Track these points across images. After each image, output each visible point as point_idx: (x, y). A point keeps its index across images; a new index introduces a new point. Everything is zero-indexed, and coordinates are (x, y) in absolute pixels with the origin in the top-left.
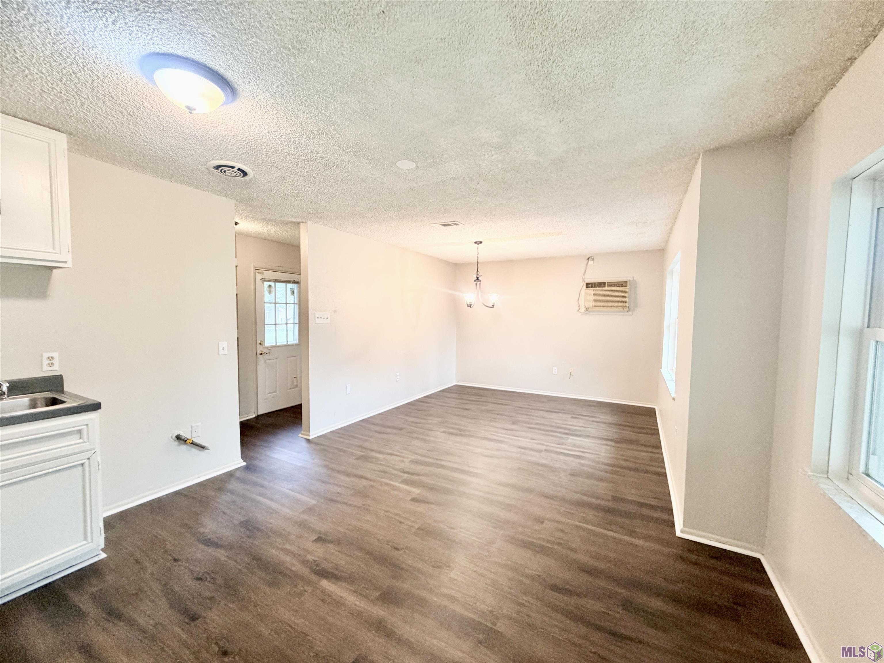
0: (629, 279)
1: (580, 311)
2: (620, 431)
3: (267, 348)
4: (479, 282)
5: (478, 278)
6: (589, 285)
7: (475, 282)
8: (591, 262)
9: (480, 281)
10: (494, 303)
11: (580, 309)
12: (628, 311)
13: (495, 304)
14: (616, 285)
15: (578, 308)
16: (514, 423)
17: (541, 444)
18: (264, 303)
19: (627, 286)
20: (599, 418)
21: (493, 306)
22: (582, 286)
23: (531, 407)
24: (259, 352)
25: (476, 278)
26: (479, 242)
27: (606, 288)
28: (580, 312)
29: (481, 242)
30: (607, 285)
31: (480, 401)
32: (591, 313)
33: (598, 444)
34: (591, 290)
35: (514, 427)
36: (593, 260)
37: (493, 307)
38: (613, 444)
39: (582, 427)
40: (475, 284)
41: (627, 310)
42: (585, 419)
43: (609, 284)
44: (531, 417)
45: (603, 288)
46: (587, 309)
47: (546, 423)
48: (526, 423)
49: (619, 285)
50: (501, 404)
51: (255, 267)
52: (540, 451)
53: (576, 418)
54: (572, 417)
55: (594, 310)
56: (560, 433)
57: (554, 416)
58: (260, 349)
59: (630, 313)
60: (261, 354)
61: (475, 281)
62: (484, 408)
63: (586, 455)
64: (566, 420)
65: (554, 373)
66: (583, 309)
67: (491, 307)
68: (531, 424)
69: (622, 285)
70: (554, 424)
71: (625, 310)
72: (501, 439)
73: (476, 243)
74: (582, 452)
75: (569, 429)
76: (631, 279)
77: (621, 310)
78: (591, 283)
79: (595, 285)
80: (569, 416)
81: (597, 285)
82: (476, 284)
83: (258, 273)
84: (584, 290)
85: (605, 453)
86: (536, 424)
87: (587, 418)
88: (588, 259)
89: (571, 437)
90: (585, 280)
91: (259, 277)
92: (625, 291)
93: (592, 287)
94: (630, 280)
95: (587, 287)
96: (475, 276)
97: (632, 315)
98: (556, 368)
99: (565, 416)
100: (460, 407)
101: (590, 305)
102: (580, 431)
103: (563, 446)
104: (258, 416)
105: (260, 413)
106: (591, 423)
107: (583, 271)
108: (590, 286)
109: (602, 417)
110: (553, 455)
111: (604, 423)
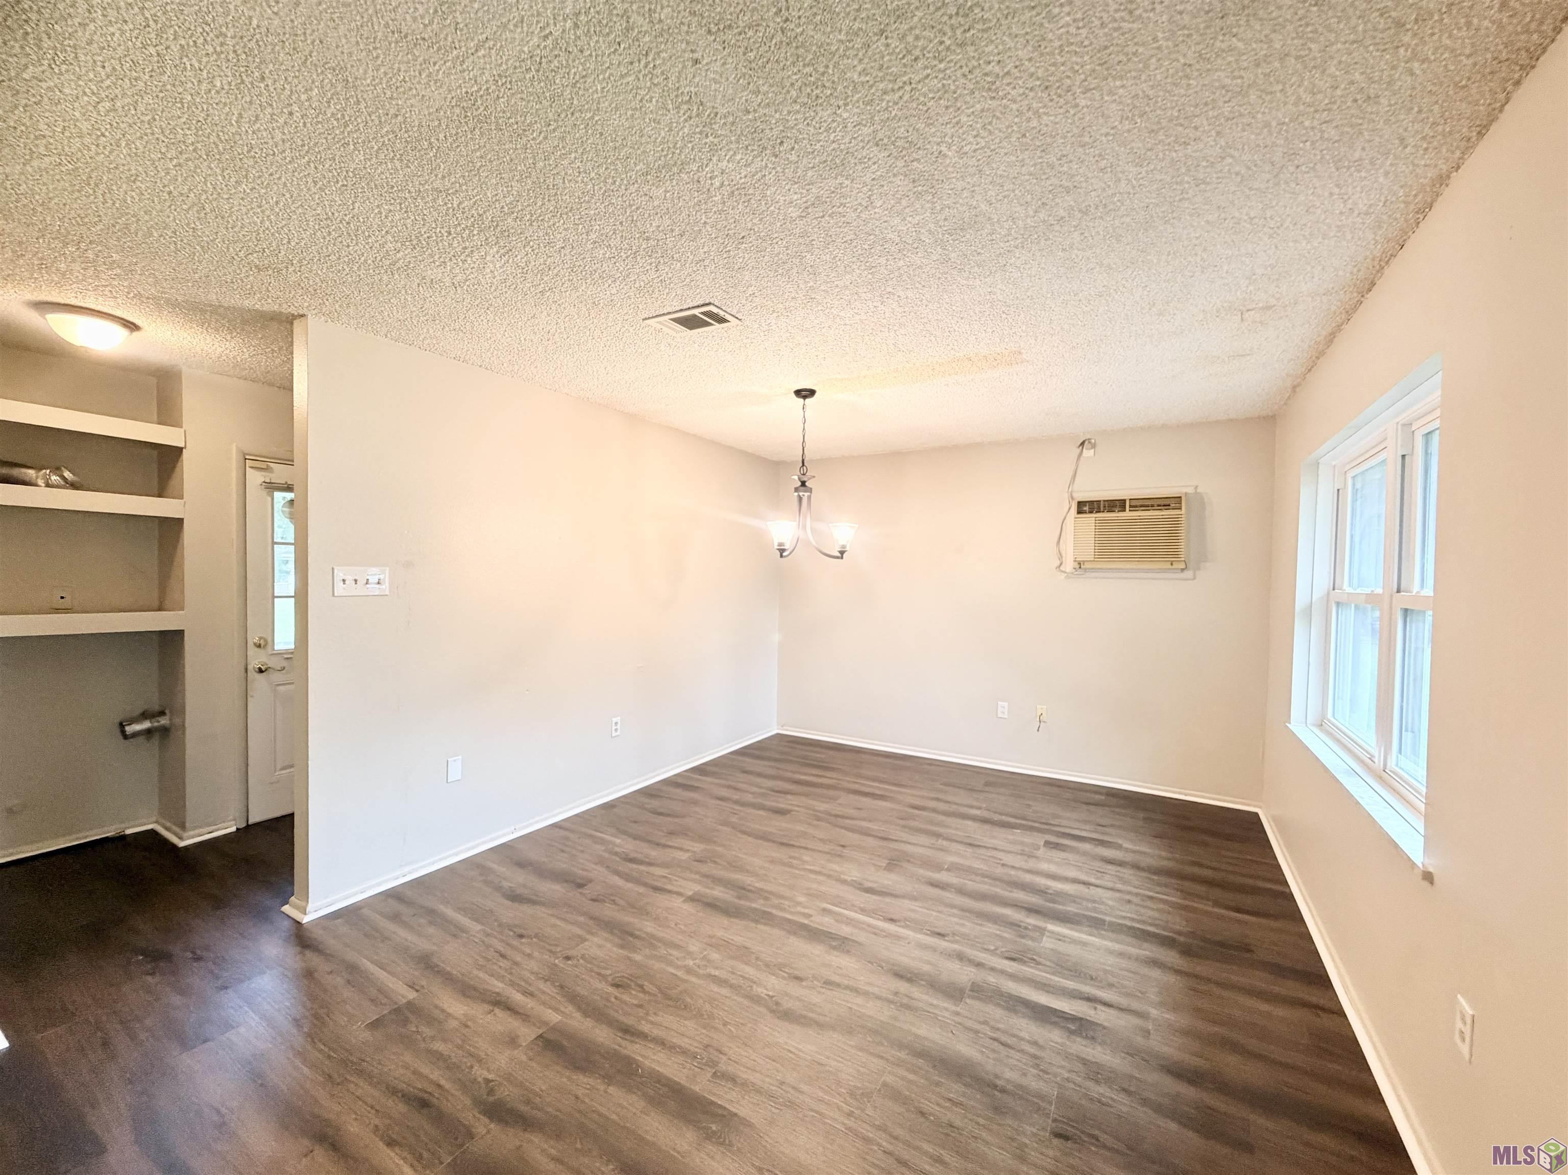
0: (1184, 490)
1: (1062, 568)
2: (1187, 903)
3: (279, 654)
4: (807, 494)
5: (803, 484)
6: (1084, 507)
7: (796, 494)
8: (1088, 453)
9: (810, 490)
10: (844, 546)
11: (1061, 564)
12: (1182, 570)
13: (848, 549)
14: (1152, 506)
15: (1058, 563)
16: (893, 864)
17: (961, 957)
18: (274, 543)
19: (1180, 509)
20: (1119, 847)
21: (842, 553)
22: (1066, 509)
23: (942, 806)
24: (254, 664)
25: (800, 484)
26: (805, 390)
27: (1128, 514)
28: (1065, 572)
29: (812, 393)
30: (1130, 506)
31: (821, 786)
32: (1088, 574)
33: (1130, 957)
34: (1090, 519)
35: (888, 880)
36: (1094, 446)
37: (842, 558)
38: (1171, 957)
39: (1075, 881)
40: (796, 500)
41: (1182, 566)
42: (1085, 854)
43: (1134, 503)
44: (940, 842)
45: (1121, 514)
46: (1080, 564)
47: (977, 865)
48: (928, 863)
49: (1159, 506)
50: (866, 794)
51: (244, 454)
52: (954, 993)
53: (1056, 846)
54: (1047, 844)
55: (1099, 566)
56: (1015, 905)
57: (1000, 838)
58: (256, 659)
59: (1188, 574)
60: (261, 671)
61: (796, 490)
62: (823, 806)
63: (1102, 1016)
64: (1030, 856)
65: (1000, 715)
66: (1069, 566)
67: (837, 558)
68: (939, 868)
69: (1167, 506)
70: (999, 871)
71: (1175, 566)
72: (845, 930)
73: (798, 393)
74: (1089, 999)
75: (1041, 892)
76: (1190, 490)
77: (1168, 566)
78: (1092, 502)
79: (1099, 507)
80: (1040, 839)
81: (1104, 507)
82: (800, 499)
83: (252, 467)
84: (1073, 517)
85: (1162, 1004)
86: (953, 868)
87: (1087, 847)
88: (1083, 444)
89: (1052, 927)
90: (1075, 495)
91: (255, 478)
92: (1176, 521)
93: (1091, 512)
94: (1186, 494)
95: (1079, 512)
96: (796, 478)
97: (1194, 578)
98: (1006, 704)
99: (1029, 838)
100: (768, 803)
101: (1088, 553)
102: (1073, 899)
103: (1028, 970)
104: (248, 827)
105: (254, 818)
106: (1098, 864)
107: (1071, 473)
108: (1086, 508)
109: (1127, 845)
110: (995, 1013)
111: (1136, 867)
